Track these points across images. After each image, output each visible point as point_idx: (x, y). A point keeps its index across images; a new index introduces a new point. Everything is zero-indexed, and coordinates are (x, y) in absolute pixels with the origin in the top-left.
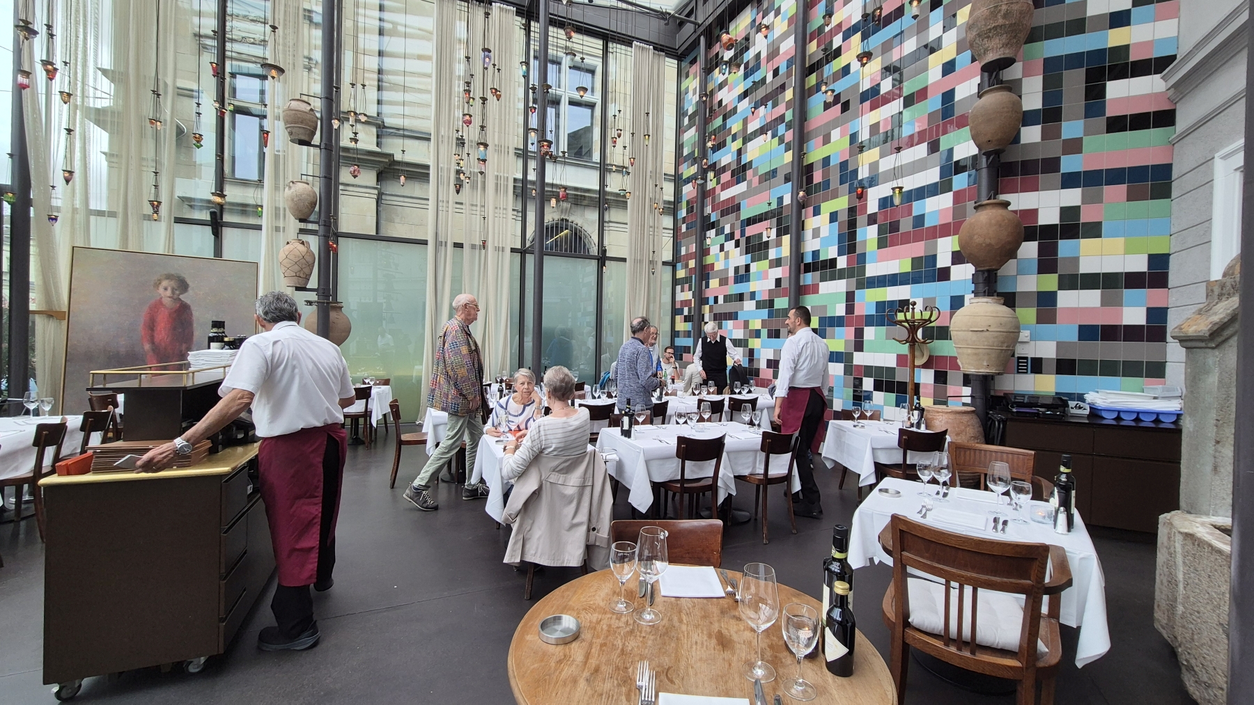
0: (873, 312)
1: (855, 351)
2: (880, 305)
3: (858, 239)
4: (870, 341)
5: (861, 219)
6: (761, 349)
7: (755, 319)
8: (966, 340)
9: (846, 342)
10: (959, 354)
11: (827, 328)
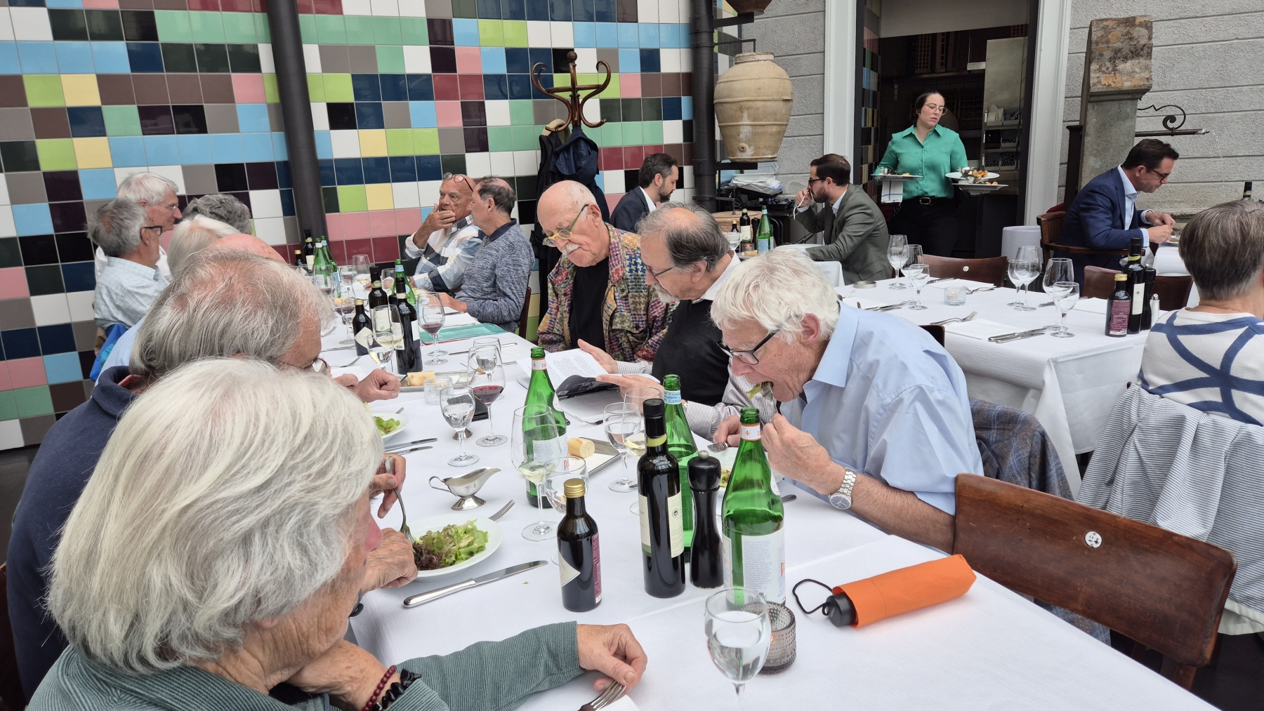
0: (500, 68)
1: (468, 151)
2: (515, 56)
4: (502, 129)
6: (115, 169)
7: (60, 74)
8: (776, 114)
9: (443, 134)
10: (755, 134)
11: (382, 102)
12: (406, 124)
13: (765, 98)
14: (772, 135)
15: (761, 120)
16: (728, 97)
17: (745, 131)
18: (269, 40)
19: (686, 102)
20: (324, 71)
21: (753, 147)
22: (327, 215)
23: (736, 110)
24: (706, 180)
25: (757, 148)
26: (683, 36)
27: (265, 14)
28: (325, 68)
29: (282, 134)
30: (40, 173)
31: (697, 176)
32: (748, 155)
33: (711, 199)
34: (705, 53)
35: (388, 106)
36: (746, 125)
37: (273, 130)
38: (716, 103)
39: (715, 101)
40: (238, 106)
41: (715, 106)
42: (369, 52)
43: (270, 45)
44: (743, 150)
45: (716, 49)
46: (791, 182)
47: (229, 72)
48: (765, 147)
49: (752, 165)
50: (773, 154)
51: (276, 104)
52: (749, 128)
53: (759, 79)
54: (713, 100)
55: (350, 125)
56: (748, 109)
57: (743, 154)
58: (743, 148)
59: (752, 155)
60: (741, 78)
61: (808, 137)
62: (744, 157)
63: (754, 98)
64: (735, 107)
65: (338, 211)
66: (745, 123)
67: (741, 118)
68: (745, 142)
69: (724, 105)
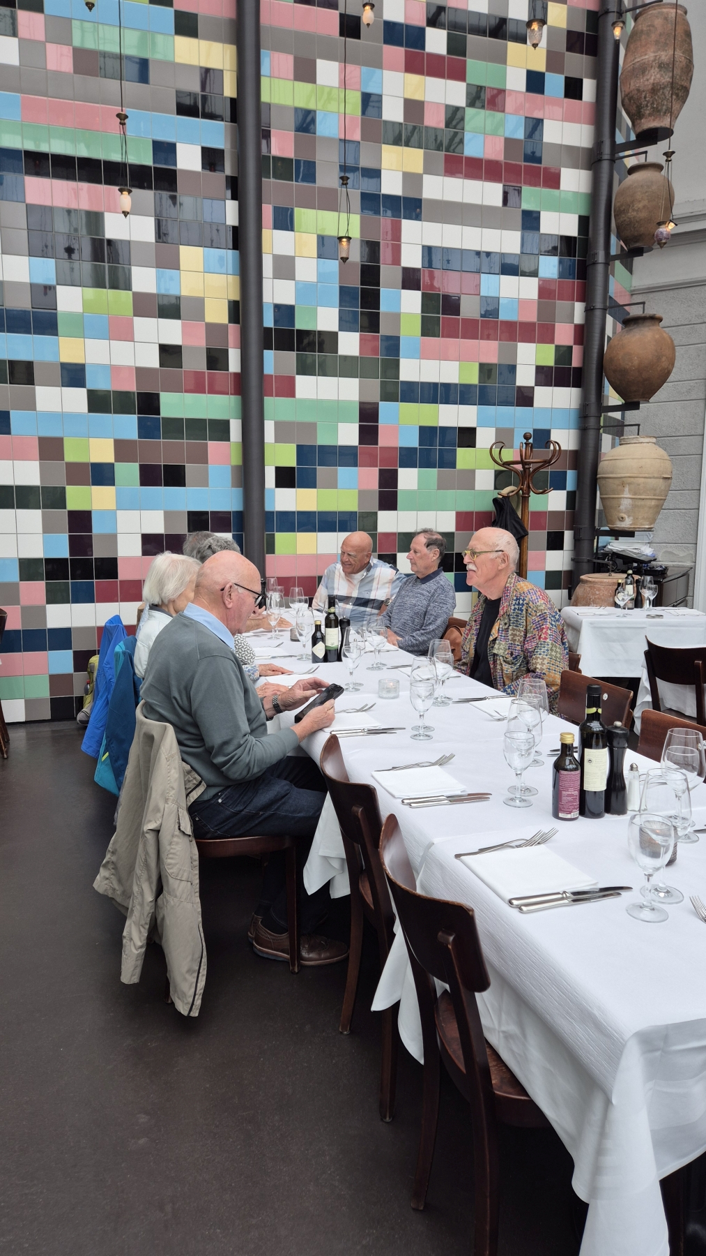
0: (413, 441)
1: (380, 509)
2: (427, 433)
3: (384, 307)
4: (410, 492)
5: (388, 274)
6: (118, 511)
7: (89, 437)
8: (655, 490)
9: (362, 495)
10: (634, 506)
11: (318, 467)
12: (333, 484)
13: (646, 475)
14: (650, 508)
15: (641, 495)
16: (612, 473)
17: (625, 503)
18: (241, 417)
19: (571, 475)
20: (276, 441)
21: (631, 518)
22: (267, 555)
23: (619, 485)
24: (585, 545)
25: (636, 519)
26: (573, 418)
27: (239, 398)
28: (277, 440)
29: (241, 490)
30: (66, 510)
31: (577, 540)
32: (626, 524)
33: (589, 561)
34: (591, 434)
35: (321, 471)
36: (626, 498)
37: (233, 487)
38: (600, 478)
39: (598, 476)
40: (210, 466)
41: (598, 481)
42: (311, 427)
43: (240, 421)
44: (622, 519)
45: (601, 431)
46: (664, 550)
47: (206, 440)
48: (643, 518)
49: (630, 534)
50: (651, 524)
51: (237, 467)
52: (630, 501)
53: (642, 458)
54: (597, 475)
55: (291, 484)
56: (629, 484)
57: (622, 523)
58: (622, 518)
59: (631, 525)
60: (625, 458)
61: (683, 511)
62: (623, 526)
63: (636, 475)
64: (617, 482)
65: (274, 553)
66: (625, 496)
67: (622, 492)
68: (625, 513)
69: (607, 480)
